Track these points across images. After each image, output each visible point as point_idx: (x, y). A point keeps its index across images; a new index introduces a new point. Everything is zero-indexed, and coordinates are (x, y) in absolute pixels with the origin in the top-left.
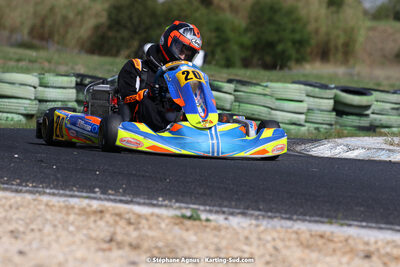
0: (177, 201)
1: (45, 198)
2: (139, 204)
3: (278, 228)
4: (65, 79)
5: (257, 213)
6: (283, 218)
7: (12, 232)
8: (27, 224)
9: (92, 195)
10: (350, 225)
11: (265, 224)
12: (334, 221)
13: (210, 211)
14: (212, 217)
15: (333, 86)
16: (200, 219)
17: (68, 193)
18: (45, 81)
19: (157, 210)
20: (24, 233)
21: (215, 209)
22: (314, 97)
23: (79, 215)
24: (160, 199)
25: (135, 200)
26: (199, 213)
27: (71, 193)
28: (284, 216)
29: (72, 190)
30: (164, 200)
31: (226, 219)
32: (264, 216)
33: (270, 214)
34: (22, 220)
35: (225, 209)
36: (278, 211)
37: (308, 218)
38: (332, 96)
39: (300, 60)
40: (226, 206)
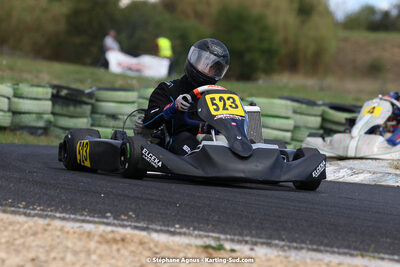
0: (195, 229)
1: (58, 223)
2: (156, 231)
3: (308, 261)
4: (40, 90)
5: (282, 243)
6: (309, 250)
7: (33, 260)
8: (48, 252)
9: (105, 220)
10: (383, 259)
11: (293, 255)
12: (364, 253)
13: (232, 240)
14: (237, 247)
15: (320, 102)
16: (225, 249)
17: (79, 217)
18: (19, 92)
19: (177, 239)
20: (46, 262)
21: (236, 238)
22: (301, 113)
23: (100, 242)
24: (177, 226)
25: (151, 226)
26: (222, 242)
27: (83, 218)
28: (310, 247)
29: (82, 215)
30: (181, 228)
31: (252, 249)
32: (290, 248)
33: (295, 245)
34: (43, 247)
35: (248, 238)
36: (303, 242)
37: (336, 250)
38: (319, 113)
39: (269, 71)
40: (246, 235)
